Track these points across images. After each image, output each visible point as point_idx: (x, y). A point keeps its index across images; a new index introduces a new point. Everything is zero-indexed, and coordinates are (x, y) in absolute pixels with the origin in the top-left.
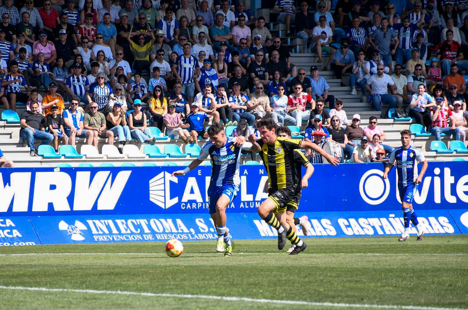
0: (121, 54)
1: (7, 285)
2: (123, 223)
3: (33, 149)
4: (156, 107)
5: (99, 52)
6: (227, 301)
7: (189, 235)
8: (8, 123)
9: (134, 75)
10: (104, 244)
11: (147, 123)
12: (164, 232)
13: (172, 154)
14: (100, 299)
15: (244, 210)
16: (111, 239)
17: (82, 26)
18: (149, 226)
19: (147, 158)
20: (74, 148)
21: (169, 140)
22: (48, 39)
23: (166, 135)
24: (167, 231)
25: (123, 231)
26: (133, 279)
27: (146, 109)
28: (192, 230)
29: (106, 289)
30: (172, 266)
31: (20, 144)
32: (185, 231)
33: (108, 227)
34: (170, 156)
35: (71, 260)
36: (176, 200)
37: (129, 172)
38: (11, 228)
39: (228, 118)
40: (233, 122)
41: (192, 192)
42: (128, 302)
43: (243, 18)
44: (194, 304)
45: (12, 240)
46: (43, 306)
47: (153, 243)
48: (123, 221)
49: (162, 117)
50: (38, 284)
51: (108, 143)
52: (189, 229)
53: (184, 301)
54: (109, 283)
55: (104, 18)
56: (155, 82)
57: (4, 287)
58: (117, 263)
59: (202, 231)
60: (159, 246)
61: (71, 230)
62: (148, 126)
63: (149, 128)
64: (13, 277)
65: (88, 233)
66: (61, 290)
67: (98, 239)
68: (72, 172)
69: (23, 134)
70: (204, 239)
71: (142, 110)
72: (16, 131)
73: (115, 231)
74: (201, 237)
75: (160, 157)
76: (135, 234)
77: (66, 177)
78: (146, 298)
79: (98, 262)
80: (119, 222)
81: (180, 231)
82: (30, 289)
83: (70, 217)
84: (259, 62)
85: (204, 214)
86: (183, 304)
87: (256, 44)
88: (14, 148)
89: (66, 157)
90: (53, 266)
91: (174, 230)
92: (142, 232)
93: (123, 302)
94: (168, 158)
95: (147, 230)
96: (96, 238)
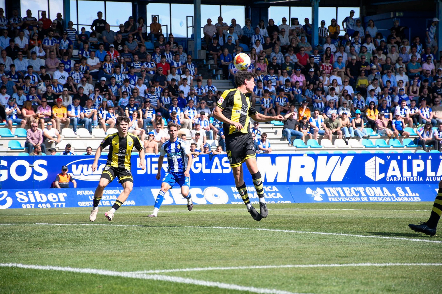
0: (347, 82)
1: (270, 228)
2: (348, 190)
3: (290, 142)
4: (371, 115)
5: (334, 80)
6: (413, 241)
7: (392, 198)
8: (275, 125)
9: (357, 95)
10: (335, 203)
11: (364, 125)
12: (375, 196)
13: (380, 146)
14: (328, 238)
15: (429, 182)
16: (340, 200)
17: (323, 64)
18: (365, 192)
19: (364, 148)
20: (316, 142)
21: (379, 136)
22: (301, 73)
23: (377, 133)
24: (376, 195)
25: (348, 195)
26: (351, 226)
27: (364, 116)
28: (394, 195)
29: (333, 232)
30: (378, 218)
31: (283, 139)
32: (389, 196)
33: (338, 192)
34: (379, 147)
35: (312, 213)
36: (383, 175)
37: (352, 157)
38: (276, 192)
39: (418, 122)
40: (422, 124)
41: (394, 170)
42: (347, 241)
43: (430, 58)
44: (390, 243)
45: (276, 200)
46: (292, 242)
47: (368, 203)
48: (348, 188)
49: (375, 122)
50: (290, 228)
51: (338, 138)
52: (391, 195)
53: (384, 241)
54: (335, 228)
55: (338, 59)
56: (370, 99)
57: (268, 230)
58: (342, 216)
59: (400, 195)
60: (371, 205)
61: (314, 194)
62: (364, 127)
63: (365, 129)
64: (275, 223)
65: (325, 196)
66: (304, 232)
67: (331, 200)
68: (315, 157)
69: (285, 133)
70: (402, 201)
71: (361, 117)
72: (280, 131)
73: (342, 194)
74: (400, 199)
75: (373, 147)
76: (356, 197)
77: (312, 160)
78: (358, 238)
79: (331, 215)
80: (345, 189)
81: (386, 196)
82: (284, 231)
83: (314, 185)
84: (439, 85)
85: (402, 185)
86: (383, 243)
87: (439, 74)
88: (279, 141)
89: (311, 147)
90: (300, 217)
91: (382, 195)
92: (360, 196)
93: (344, 241)
94: (378, 148)
95: (363, 194)
96: (330, 199)
